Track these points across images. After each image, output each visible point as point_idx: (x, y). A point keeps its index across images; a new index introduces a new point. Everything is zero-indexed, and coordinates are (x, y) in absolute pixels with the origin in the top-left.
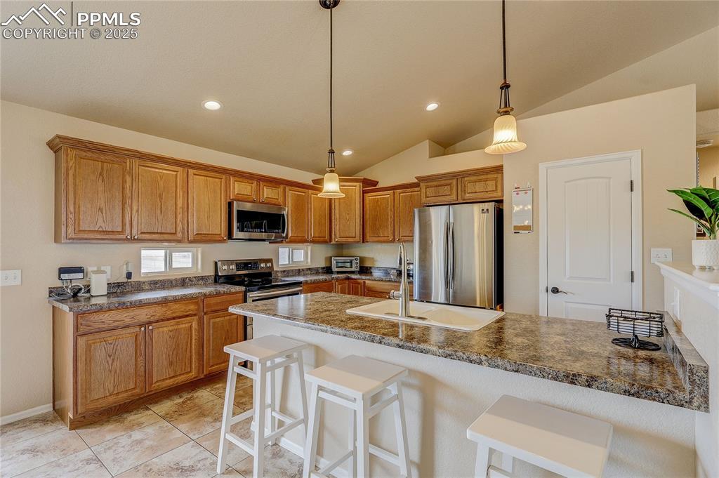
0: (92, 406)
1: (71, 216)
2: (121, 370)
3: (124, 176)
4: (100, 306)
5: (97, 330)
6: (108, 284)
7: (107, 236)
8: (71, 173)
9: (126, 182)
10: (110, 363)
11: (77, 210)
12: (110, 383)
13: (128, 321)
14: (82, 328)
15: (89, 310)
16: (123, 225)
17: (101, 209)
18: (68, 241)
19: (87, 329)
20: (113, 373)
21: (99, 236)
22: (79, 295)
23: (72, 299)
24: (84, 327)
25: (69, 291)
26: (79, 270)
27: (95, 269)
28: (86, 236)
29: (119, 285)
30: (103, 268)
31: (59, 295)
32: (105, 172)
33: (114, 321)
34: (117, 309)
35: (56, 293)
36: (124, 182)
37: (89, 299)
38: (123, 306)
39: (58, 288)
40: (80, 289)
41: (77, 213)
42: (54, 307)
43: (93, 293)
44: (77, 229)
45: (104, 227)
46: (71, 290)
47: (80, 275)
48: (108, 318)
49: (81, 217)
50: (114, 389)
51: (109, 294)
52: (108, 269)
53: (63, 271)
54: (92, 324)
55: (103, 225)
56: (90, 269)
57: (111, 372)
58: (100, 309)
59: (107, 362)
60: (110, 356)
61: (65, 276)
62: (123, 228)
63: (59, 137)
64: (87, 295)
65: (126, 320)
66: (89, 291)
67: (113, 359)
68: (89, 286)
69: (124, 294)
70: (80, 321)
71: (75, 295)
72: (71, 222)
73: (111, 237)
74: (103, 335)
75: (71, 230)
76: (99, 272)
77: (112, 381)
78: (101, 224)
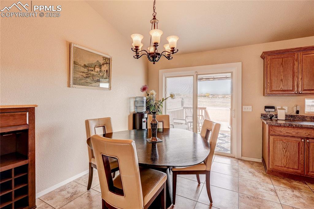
0: (276, 168)
1: (268, 84)
2: (290, 157)
3: (294, 62)
4: (280, 124)
5: (278, 135)
6: (286, 115)
7: (285, 93)
8: (269, 66)
9: (295, 65)
10: (284, 152)
11: (271, 82)
12: (284, 161)
13: (294, 134)
14: (271, 132)
15: (275, 125)
16: (293, 87)
17: (282, 80)
18: (267, 95)
19: (274, 133)
20: (286, 157)
21: (280, 92)
22: (273, 118)
23: (270, 120)
24: (273, 132)
25: (268, 116)
26: (273, 107)
27: (280, 107)
28: (275, 93)
29: (292, 116)
30: (284, 107)
31: (265, 117)
32: (284, 62)
33: (287, 133)
34: (288, 127)
35: (264, 116)
36: (294, 65)
37: (277, 120)
38: (291, 126)
39: (264, 114)
40: (273, 116)
41: (271, 83)
42: (263, 122)
43: (279, 118)
44: (271, 90)
45: (283, 89)
46: (269, 116)
47: (273, 110)
48: (284, 131)
49: (273, 85)
50: (286, 165)
51: (286, 120)
52: (286, 108)
53: (266, 107)
54: (276, 132)
55: (283, 88)
56: (278, 107)
57: (285, 156)
58: (280, 126)
59: (283, 151)
60: (284, 149)
61: (267, 110)
62: (293, 88)
63: (263, 52)
64: (276, 119)
65: (293, 133)
66: (277, 117)
67: (286, 151)
68: (277, 115)
69: (294, 121)
70: (271, 129)
71: (271, 119)
72: (269, 87)
73: (287, 92)
74: (281, 138)
75: (268, 90)
76: (282, 109)
77: (285, 161)
78: (282, 87)
